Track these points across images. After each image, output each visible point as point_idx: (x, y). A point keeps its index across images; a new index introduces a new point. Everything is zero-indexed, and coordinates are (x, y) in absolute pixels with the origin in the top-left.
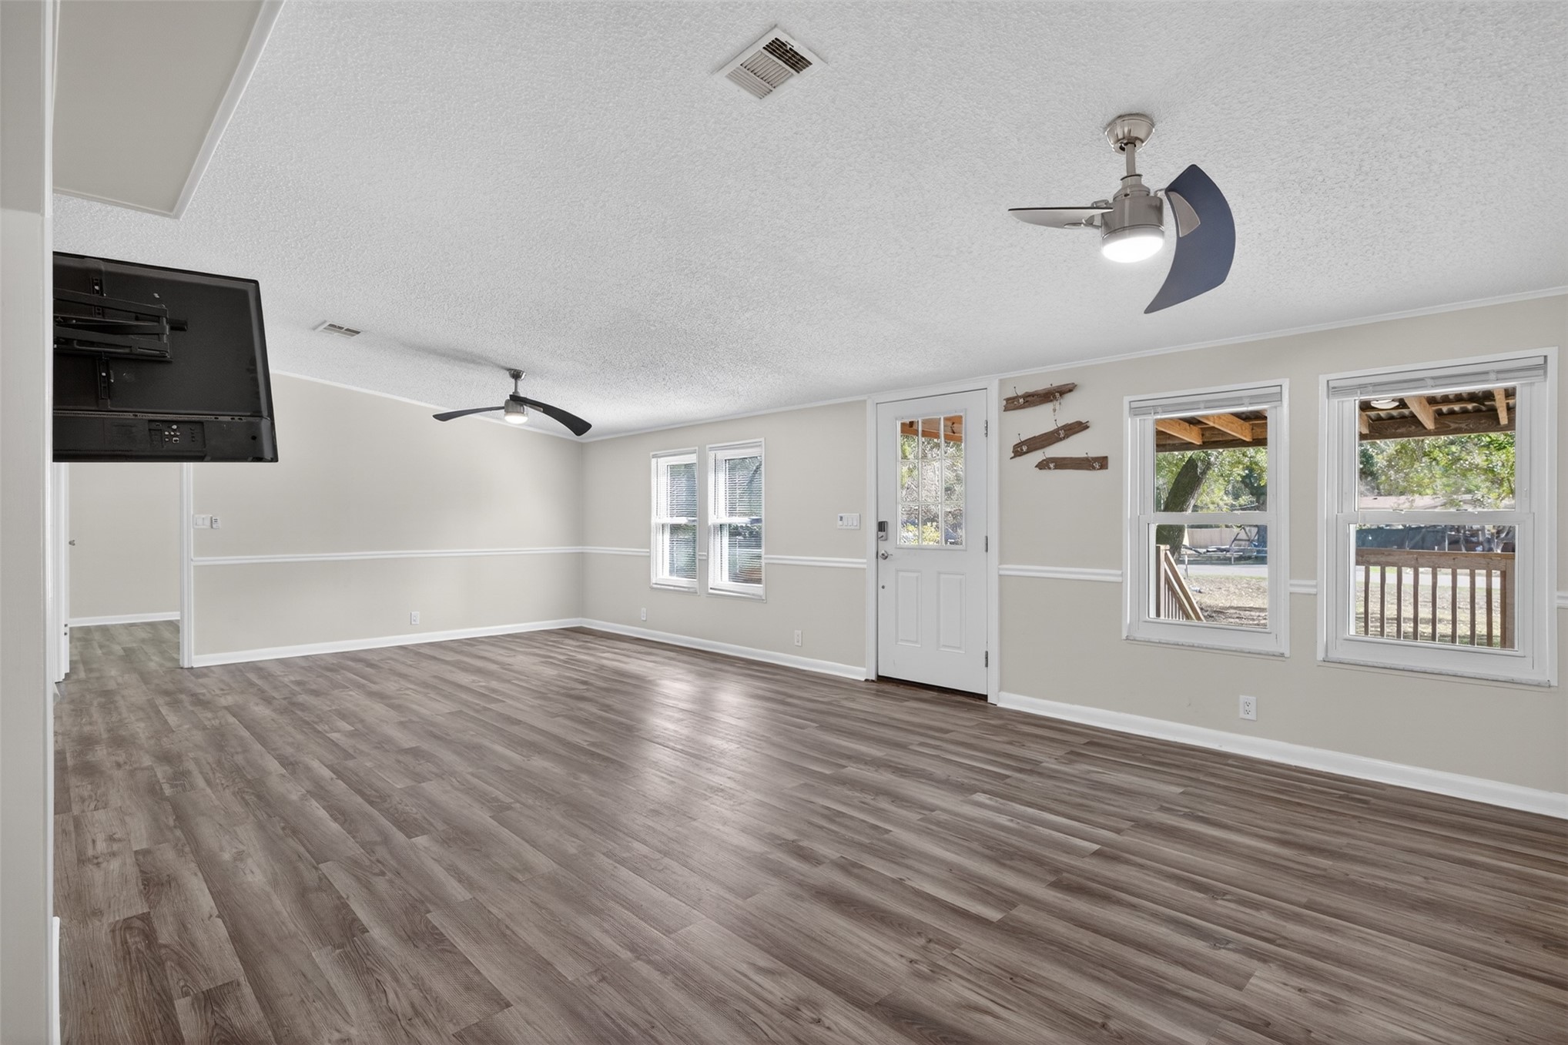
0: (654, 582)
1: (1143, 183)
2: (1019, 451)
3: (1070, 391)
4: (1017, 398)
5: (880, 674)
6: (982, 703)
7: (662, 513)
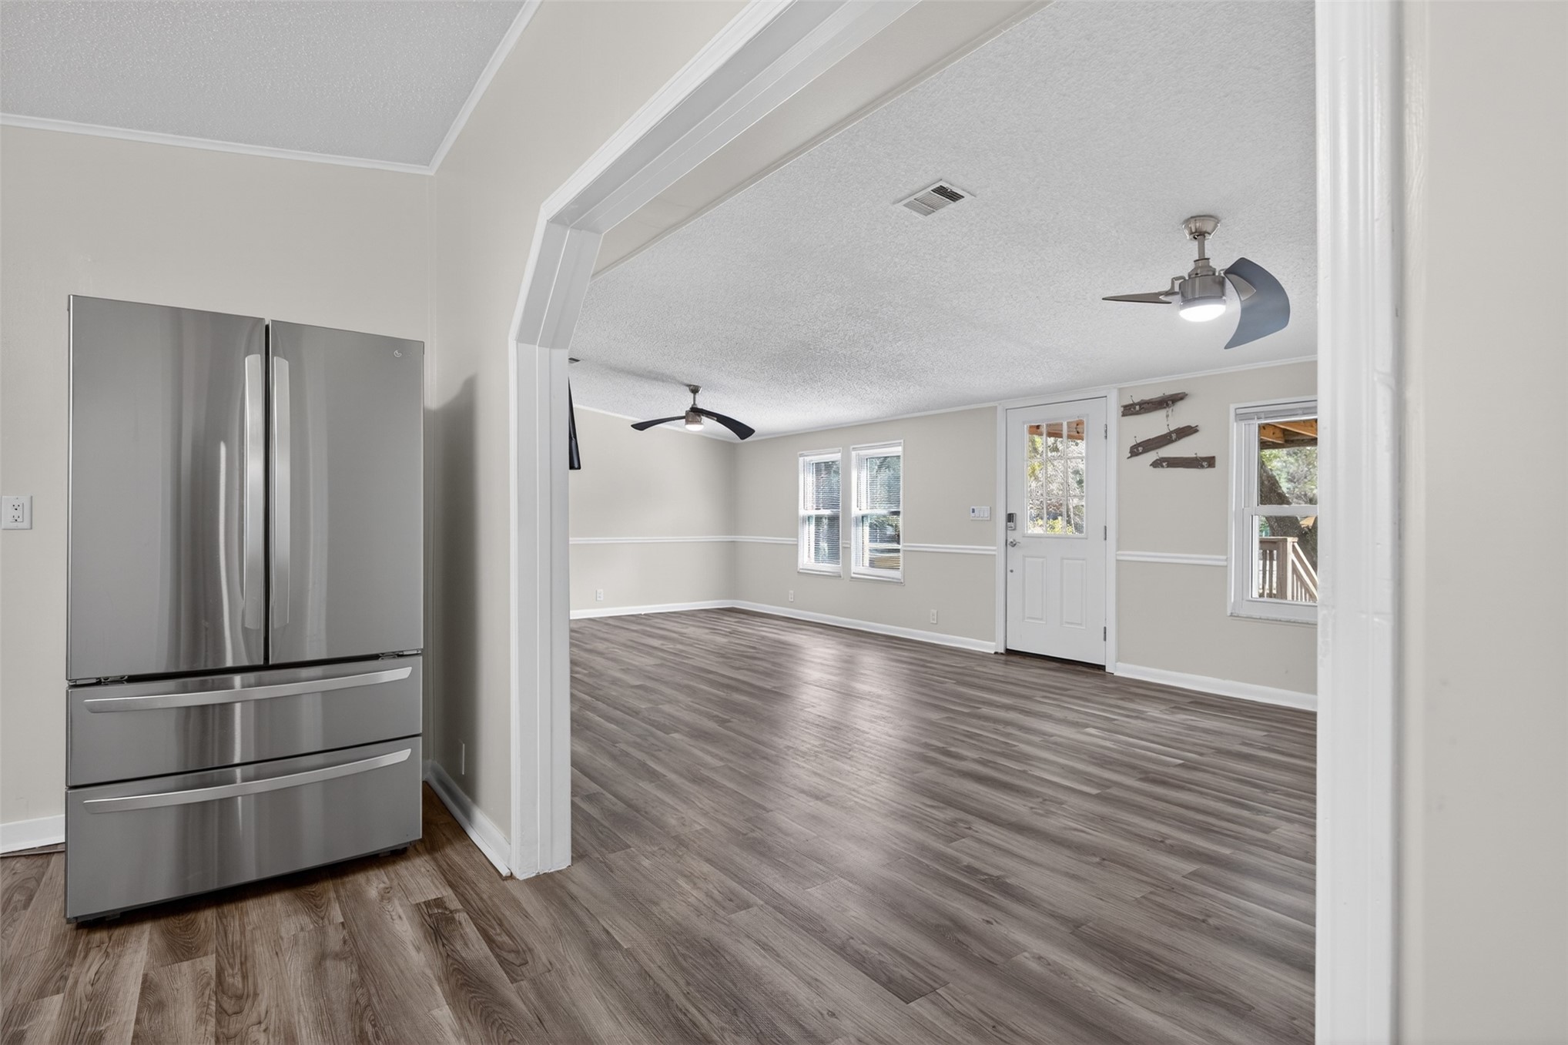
0: (801, 567)
1: (1211, 264)
2: (1135, 451)
3: (1182, 399)
4: (1133, 405)
5: (1008, 648)
6: (1101, 672)
7: (807, 507)
